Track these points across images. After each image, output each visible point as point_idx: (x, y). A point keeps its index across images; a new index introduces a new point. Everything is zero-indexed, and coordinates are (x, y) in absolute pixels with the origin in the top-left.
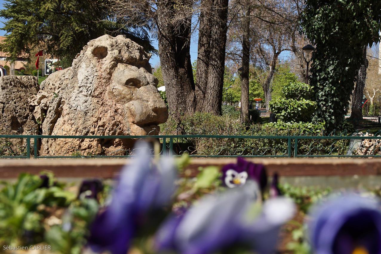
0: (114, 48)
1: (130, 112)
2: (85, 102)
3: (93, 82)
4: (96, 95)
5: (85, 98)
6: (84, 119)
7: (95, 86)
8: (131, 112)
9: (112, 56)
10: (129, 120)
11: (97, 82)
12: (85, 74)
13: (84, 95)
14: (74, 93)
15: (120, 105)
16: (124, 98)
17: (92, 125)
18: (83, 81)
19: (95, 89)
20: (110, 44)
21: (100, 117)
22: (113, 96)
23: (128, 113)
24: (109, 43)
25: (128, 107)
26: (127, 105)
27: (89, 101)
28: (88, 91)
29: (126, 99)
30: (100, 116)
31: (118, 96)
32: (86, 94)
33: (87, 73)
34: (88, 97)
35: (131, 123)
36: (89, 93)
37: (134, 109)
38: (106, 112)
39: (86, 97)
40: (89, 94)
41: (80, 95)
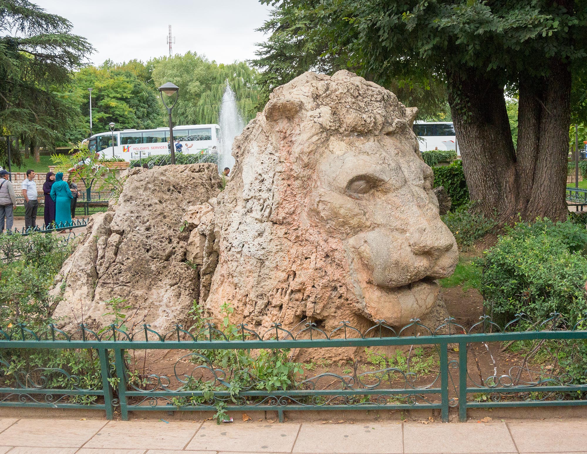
0: (320, 103)
1: (361, 258)
2: (259, 235)
3: (274, 186)
4: (281, 218)
5: (259, 226)
6: (259, 276)
7: (278, 197)
8: (363, 259)
9: (315, 122)
10: (360, 279)
11: (282, 188)
12: (256, 169)
13: (256, 219)
14: (235, 214)
15: (336, 240)
16: (344, 224)
17: (275, 290)
18: (253, 185)
19: (278, 204)
20: (310, 94)
21: (292, 269)
22: (320, 220)
23: (355, 260)
24: (307, 91)
25: (354, 248)
26: (352, 241)
27: (266, 234)
28: (263, 211)
29: (349, 227)
30: (294, 268)
31: (331, 219)
32: (259, 217)
33: (261, 167)
34: (264, 224)
35: (364, 285)
36: (266, 213)
37: (368, 252)
38: (306, 258)
39: (259, 224)
40: (265, 216)
41: (248, 219)
